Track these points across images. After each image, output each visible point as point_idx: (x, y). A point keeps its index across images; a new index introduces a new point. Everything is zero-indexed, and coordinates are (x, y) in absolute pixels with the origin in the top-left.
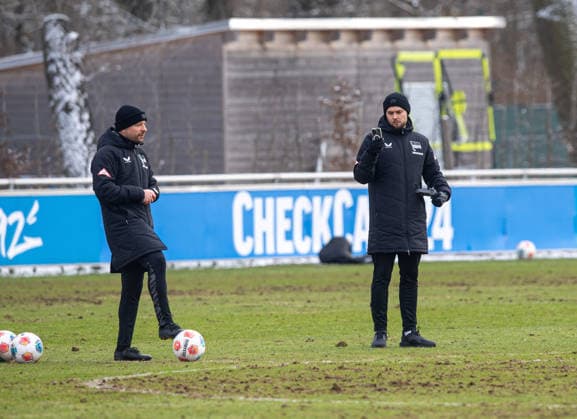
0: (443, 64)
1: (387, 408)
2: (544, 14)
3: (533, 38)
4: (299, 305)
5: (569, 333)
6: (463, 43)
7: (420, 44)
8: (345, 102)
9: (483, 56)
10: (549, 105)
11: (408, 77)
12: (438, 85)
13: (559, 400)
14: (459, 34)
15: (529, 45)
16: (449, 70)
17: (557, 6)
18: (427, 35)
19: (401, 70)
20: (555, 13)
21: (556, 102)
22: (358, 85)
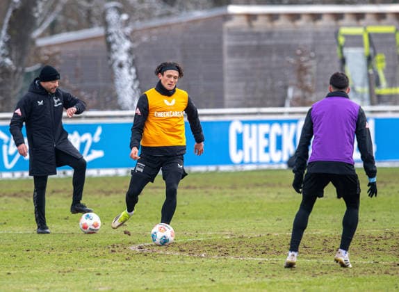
0: (370, 36)
4: (273, 196)
6: (383, 22)
7: (354, 22)
8: (305, 61)
9: (397, 30)
11: (347, 45)
12: (367, 50)
14: (381, 16)
16: (375, 40)
18: (359, 16)
19: (342, 40)
22: (313, 50)
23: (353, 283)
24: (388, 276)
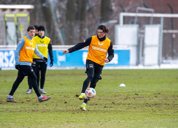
0: (17, 18)
1: (3, 108)
2: (44, 5)
5: (50, 89)
6: (23, 12)
9: (28, 16)
12: (16, 23)
13: (48, 107)
14: (21, 10)
15: (39, 15)
16: (19, 20)
17: (47, 3)
18: (13, 10)
19: (6, 19)
20: (47, 5)
23: (13, 116)
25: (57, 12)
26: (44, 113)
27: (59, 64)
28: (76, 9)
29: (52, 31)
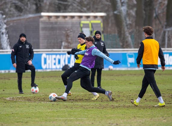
0: (92, 24)
1: (77, 105)
2: (116, 12)
3: (113, 18)
4: (57, 80)
5: (120, 88)
6: (96, 19)
7: (86, 19)
8: (69, 33)
9: (101, 22)
10: (116, 34)
11: (84, 27)
12: (90, 29)
13: (118, 103)
14: (95, 17)
15: (112, 20)
16: (93, 25)
17: (118, 11)
18: (88, 17)
19: (82, 25)
20: (118, 12)
21: (118, 33)
22: (71, 29)
23: (86, 112)
24: (98, 109)
25: (127, 19)
26: (114, 109)
27: (129, 65)
28: (144, 16)
29: (122, 36)
